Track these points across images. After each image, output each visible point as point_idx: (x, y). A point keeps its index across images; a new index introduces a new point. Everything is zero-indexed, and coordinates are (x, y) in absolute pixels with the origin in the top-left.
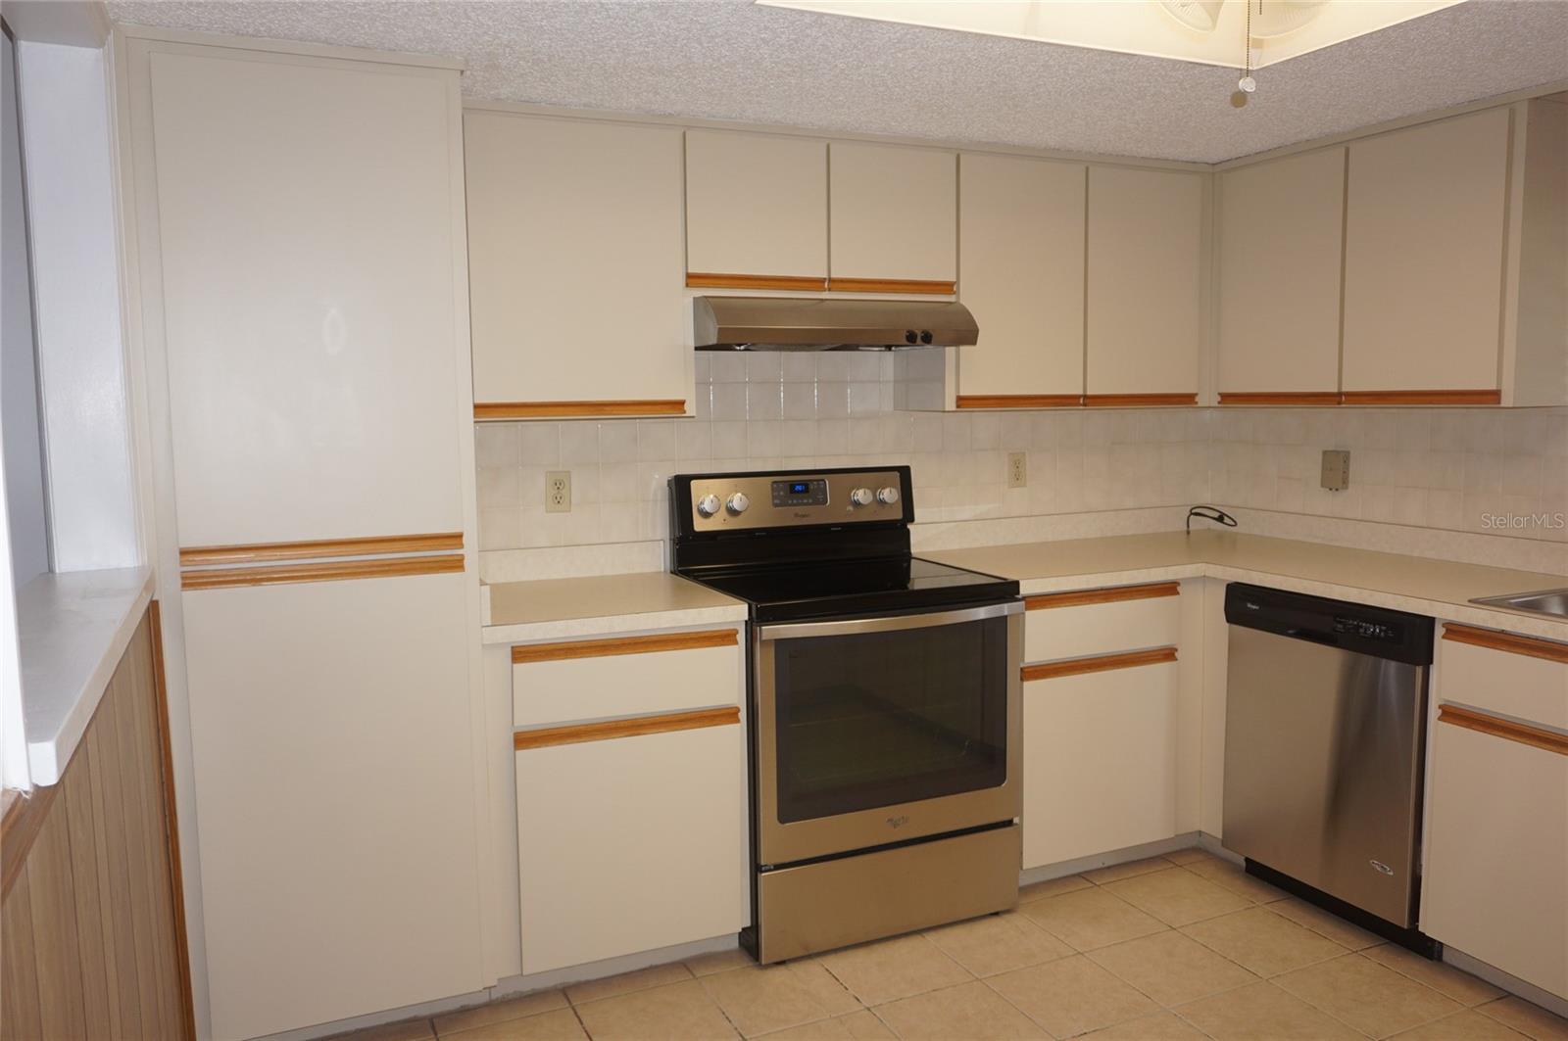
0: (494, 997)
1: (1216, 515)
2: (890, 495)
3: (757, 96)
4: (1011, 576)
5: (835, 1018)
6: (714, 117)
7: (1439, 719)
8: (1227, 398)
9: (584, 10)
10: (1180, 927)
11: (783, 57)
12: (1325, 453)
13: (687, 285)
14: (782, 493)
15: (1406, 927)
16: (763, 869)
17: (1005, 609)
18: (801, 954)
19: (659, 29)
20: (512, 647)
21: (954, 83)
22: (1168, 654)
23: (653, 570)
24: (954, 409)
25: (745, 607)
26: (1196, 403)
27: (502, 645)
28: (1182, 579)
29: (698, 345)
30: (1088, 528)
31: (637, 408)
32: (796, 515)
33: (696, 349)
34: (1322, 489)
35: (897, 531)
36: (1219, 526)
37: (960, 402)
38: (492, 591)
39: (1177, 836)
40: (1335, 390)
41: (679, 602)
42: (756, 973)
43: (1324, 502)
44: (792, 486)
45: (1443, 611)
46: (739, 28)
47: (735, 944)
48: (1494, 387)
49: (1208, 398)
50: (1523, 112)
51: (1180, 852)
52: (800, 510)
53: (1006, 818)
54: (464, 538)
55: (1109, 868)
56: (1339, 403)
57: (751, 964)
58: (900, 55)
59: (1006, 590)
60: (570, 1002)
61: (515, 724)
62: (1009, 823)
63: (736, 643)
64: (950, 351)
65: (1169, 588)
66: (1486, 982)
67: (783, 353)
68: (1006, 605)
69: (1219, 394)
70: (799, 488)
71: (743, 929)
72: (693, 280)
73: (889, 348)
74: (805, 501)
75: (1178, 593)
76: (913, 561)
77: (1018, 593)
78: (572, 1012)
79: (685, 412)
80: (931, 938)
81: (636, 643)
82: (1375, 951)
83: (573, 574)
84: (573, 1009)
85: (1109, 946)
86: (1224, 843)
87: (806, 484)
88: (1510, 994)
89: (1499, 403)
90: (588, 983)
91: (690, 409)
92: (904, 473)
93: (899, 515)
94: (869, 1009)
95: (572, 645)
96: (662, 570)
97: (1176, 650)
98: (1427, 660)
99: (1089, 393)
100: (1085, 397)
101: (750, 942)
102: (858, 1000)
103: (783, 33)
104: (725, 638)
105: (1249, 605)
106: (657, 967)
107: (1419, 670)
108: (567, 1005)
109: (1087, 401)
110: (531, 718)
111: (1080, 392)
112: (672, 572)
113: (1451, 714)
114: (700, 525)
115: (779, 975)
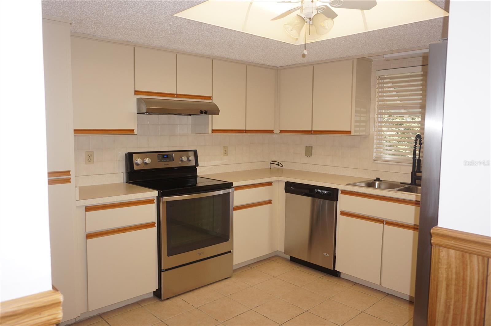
0: (77, 320)
1: (277, 163)
2: (192, 158)
3: (160, 39)
4: (230, 181)
5: (188, 312)
6: (143, 43)
7: (340, 215)
8: (282, 131)
9: (120, 11)
10: (276, 276)
11: (174, 29)
12: (306, 146)
13: (135, 94)
14: (160, 158)
15: (332, 269)
16: (162, 271)
17: (230, 190)
18: (173, 296)
19: (140, 18)
20: (86, 207)
21: (218, 41)
22: (270, 202)
23: (120, 182)
24: (211, 133)
25: (157, 192)
26: (274, 133)
27: (83, 206)
28: (274, 181)
29: (138, 112)
30: (244, 168)
31: (120, 131)
32: (165, 165)
33: (138, 114)
34: (305, 156)
35: (193, 170)
36: (278, 167)
37: (213, 131)
38: (79, 189)
39: (272, 252)
40: (311, 130)
41: (129, 192)
42: (161, 303)
43: (306, 160)
44: (163, 156)
45: (340, 187)
46: (165, 21)
47: (152, 295)
48: (350, 130)
49: (277, 131)
50: (355, 61)
51: (273, 257)
52: (166, 163)
53: (229, 250)
54: (71, 172)
55: (254, 263)
56: (312, 133)
57: (158, 300)
58: (207, 32)
59: (229, 185)
60: (103, 319)
61: (87, 231)
62: (230, 252)
63: (154, 203)
64: (210, 116)
65: (270, 184)
66: (351, 281)
67: (160, 115)
68: (230, 189)
69: (280, 130)
70: (165, 156)
71: (156, 290)
72: (137, 92)
73: (190, 115)
74: (167, 160)
75: (272, 185)
76: (198, 178)
77: (232, 186)
78: (105, 322)
79: (134, 133)
80: (210, 287)
81: (124, 204)
82: (325, 277)
83: (94, 184)
84: (105, 320)
85: (259, 283)
86: (285, 253)
87: (167, 155)
88: (356, 283)
89: (351, 134)
90: (107, 312)
91: (136, 132)
92: (195, 152)
93: (194, 164)
94: (197, 308)
95: (104, 205)
96: (123, 182)
97: (272, 201)
98: (337, 200)
99: (247, 129)
100: (246, 130)
101: (158, 294)
102: (193, 306)
103: (177, 23)
104: (150, 201)
105: (291, 188)
106: (129, 305)
107: (335, 202)
108: (102, 320)
109: (246, 131)
110: (91, 229)
111: (245, 129)
112: (126, 183)
113: (343, 213)
114: (136, 168)
115: (168, 302)
